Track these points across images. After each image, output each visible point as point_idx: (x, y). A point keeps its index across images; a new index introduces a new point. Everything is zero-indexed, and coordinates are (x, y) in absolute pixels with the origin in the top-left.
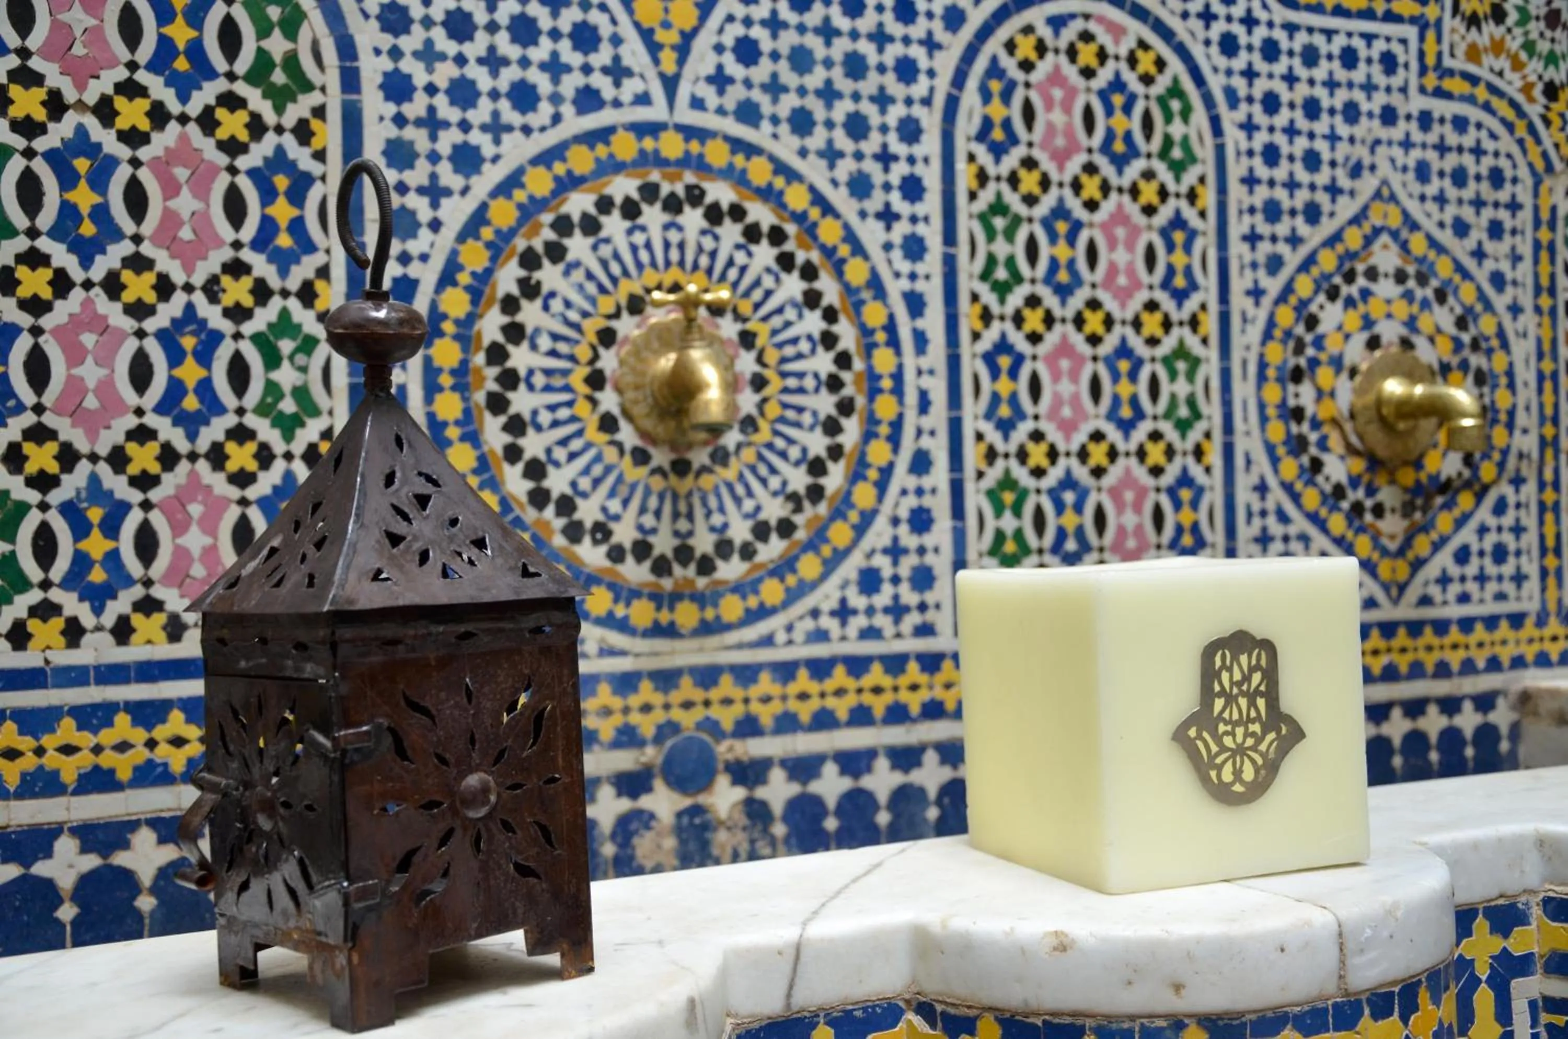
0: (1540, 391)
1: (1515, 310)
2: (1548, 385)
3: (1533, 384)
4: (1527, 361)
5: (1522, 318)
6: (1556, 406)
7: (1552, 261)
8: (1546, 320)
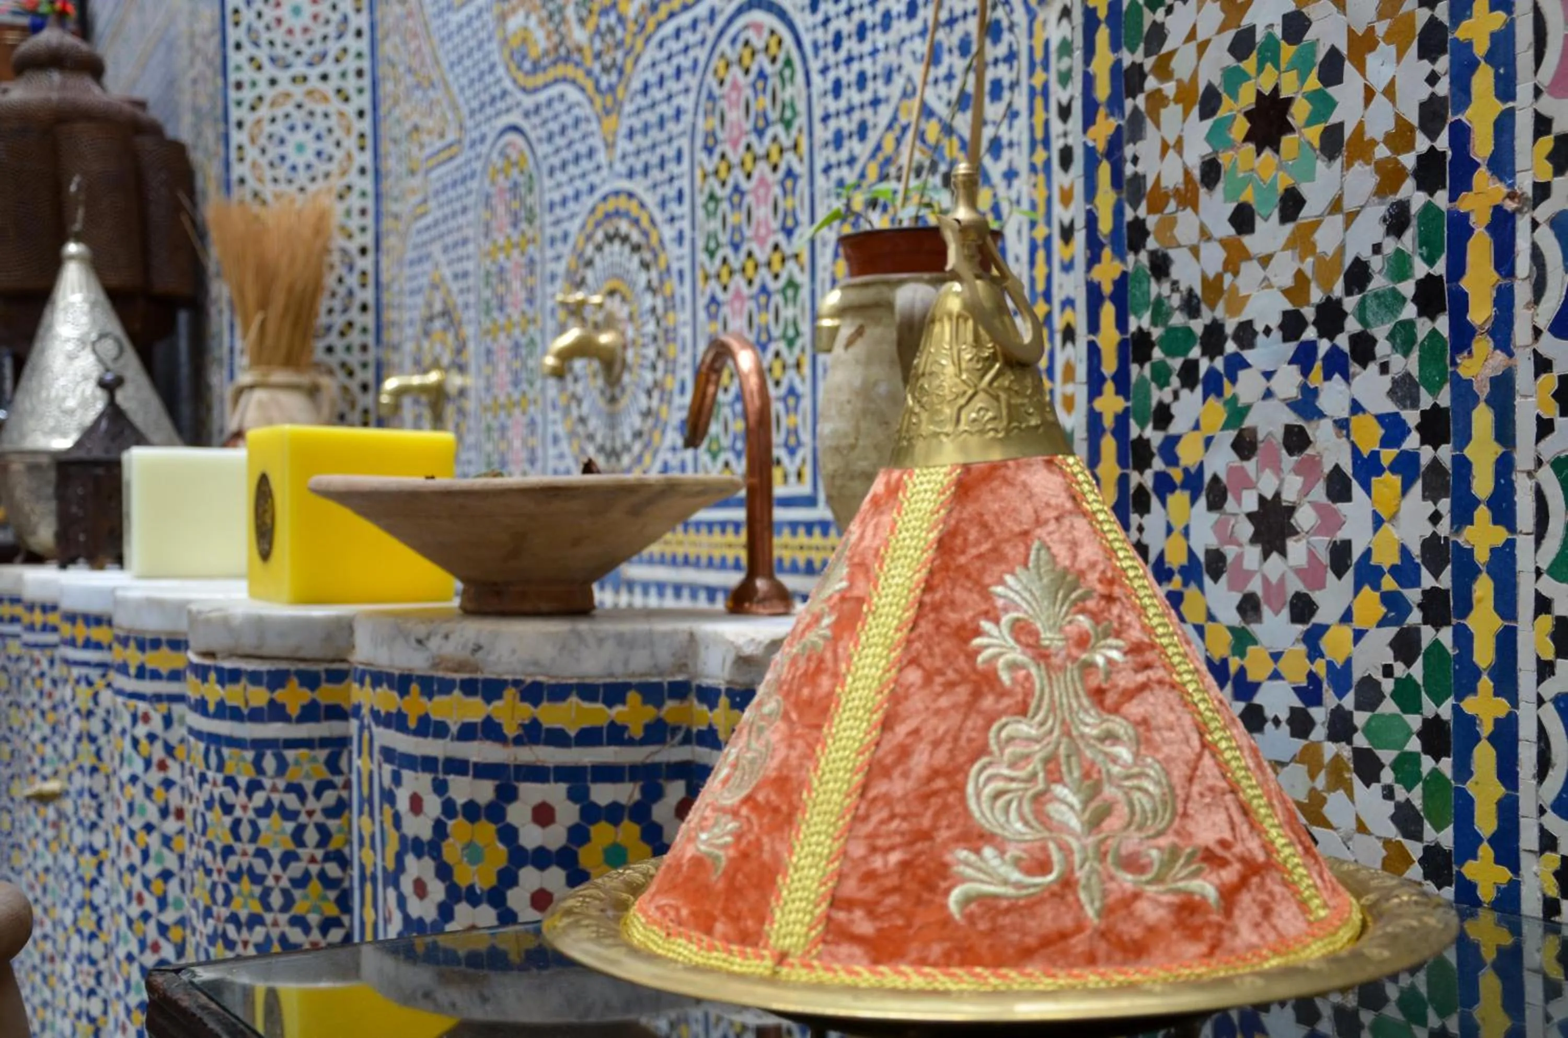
0: (1032, 263)
1: (1010, 175)
2: (1041, 255)
3: (1025, 257)
4: (1019, 232)
5: (1016, 183)
6: (1049, 278)
7: (1046, 108)
8: (1041, 178)
